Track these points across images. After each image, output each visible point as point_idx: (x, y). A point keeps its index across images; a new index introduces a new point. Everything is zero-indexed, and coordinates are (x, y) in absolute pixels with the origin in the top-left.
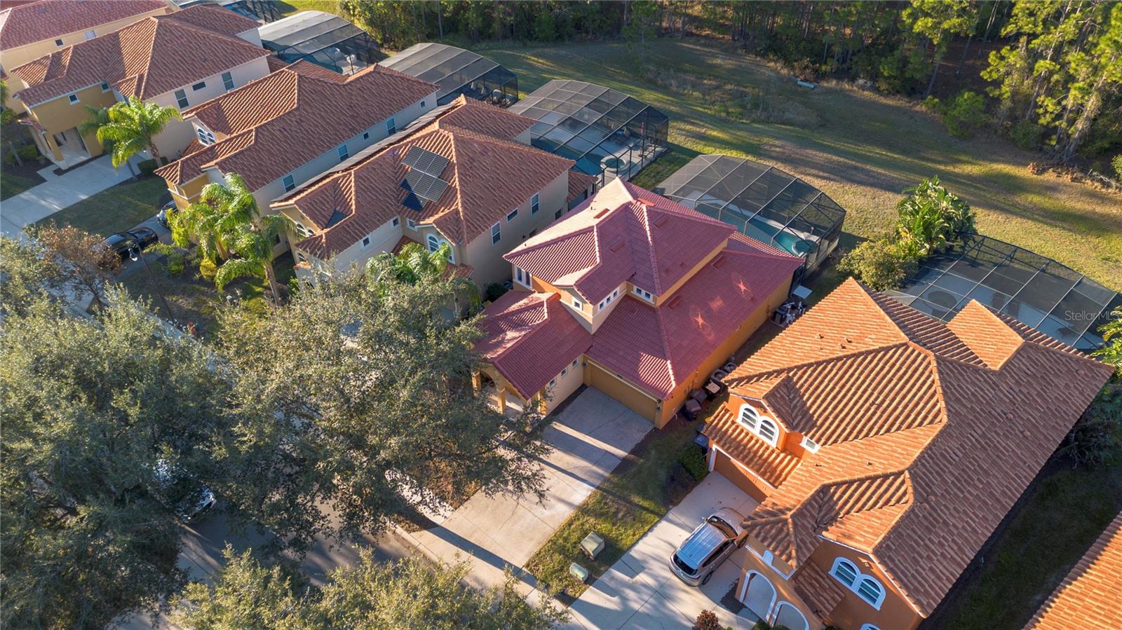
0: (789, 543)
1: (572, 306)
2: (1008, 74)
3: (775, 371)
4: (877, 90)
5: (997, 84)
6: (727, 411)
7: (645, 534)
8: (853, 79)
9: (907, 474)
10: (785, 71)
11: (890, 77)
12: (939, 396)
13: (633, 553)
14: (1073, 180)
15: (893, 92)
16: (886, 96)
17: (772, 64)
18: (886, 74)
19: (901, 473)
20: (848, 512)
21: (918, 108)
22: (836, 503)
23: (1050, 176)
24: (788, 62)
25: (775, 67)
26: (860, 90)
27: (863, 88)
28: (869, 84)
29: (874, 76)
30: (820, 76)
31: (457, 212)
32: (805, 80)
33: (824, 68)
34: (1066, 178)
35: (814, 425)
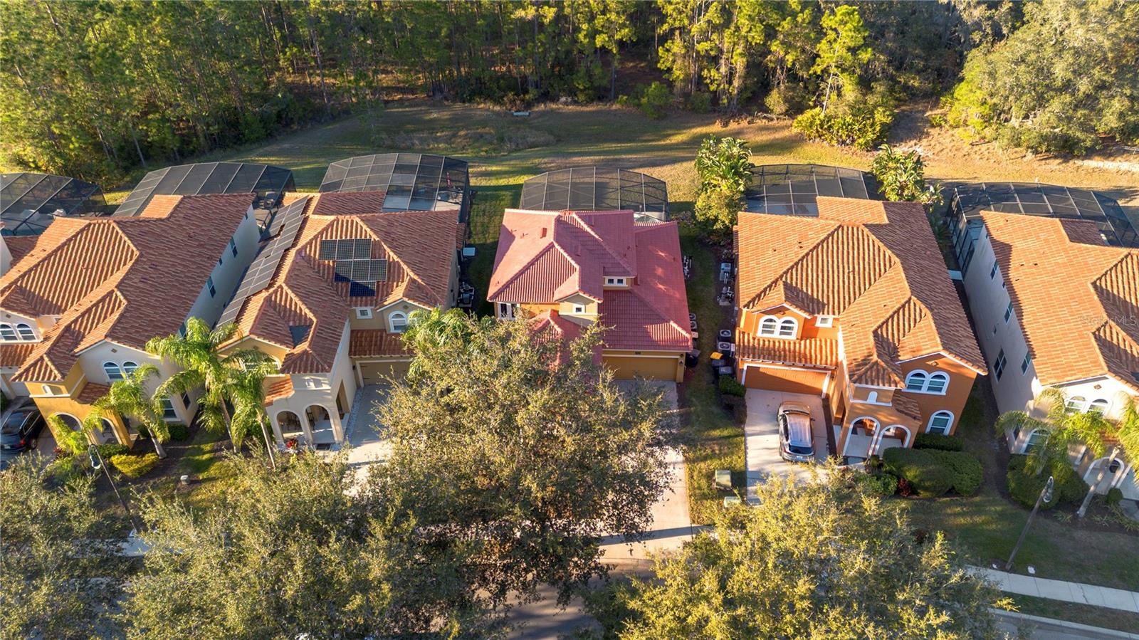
1: (574, 313)
2: (674, 61)
3: (772, 283)
4: (575, 103)
5: (669, 70)
6: (744, 333)
7: (746, 453)
8: (555, 99)
9: (913, 298)
10: (497, 108)
11: (585, 89)
12: (883, 248)
13: (750, 469)
14: (749, 123)
15: (590, 101)
16: (586, 105)
17: (482, 106)
18: (581, 87)
19: (910, 299)
20: (899, 340)
21: (614, 107)
22: (888, 338)
23: (733, 126)
24: (498, 101)
25: (485, 108)
26: (564, 106)
27: (566, 103)
28: (570, 99)
29: (572, 92)
30: (528, 105)
31: (412, 281)
32: (518, 111)
33: (527, 97)
34: (744, 123)
35: (824, 305)
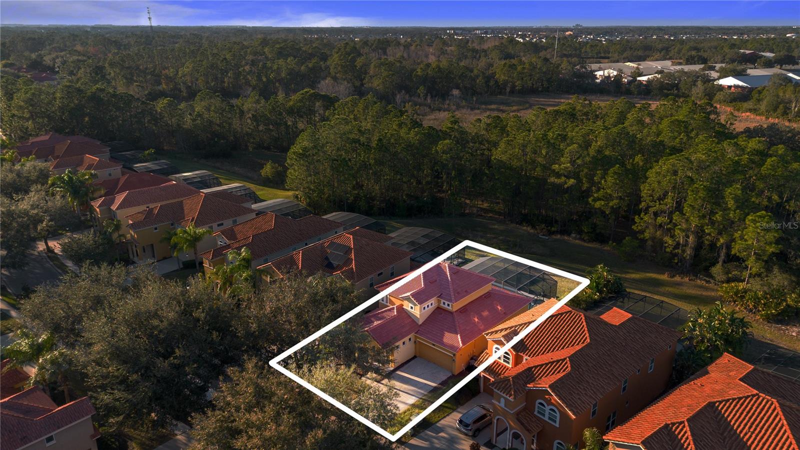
0: (511, 389)
1: (409, 309)
2: (647, 227)
3: (509, 327)
4: (581, 239)
5: (642, 232)
6: (487, 354)
7: (445, 417)
8: (569, 234)
9: (568, 359)
10: (532, 231)
11: (588, 232)
12: (586, 332)
13: (438, 424)
14: (690, 280)
15: (591, 240)
16: (588, 243)
17: (525, 228)
18: (586, 231)
19: (566, 359)
20: (540, 378)
21: (606, 248)
22: (535, 375)
23: (677, 279)
24: (533, 227)
25: (526, 229)
26: (572, 239)
27: (575, 238)
28: (578, 236)
29: (580, 232)
30: (551, 233)
31: (352, 268)
32: (544, 235)
33: (553, 229)
34: (686, 279)
35: (528, 349)
